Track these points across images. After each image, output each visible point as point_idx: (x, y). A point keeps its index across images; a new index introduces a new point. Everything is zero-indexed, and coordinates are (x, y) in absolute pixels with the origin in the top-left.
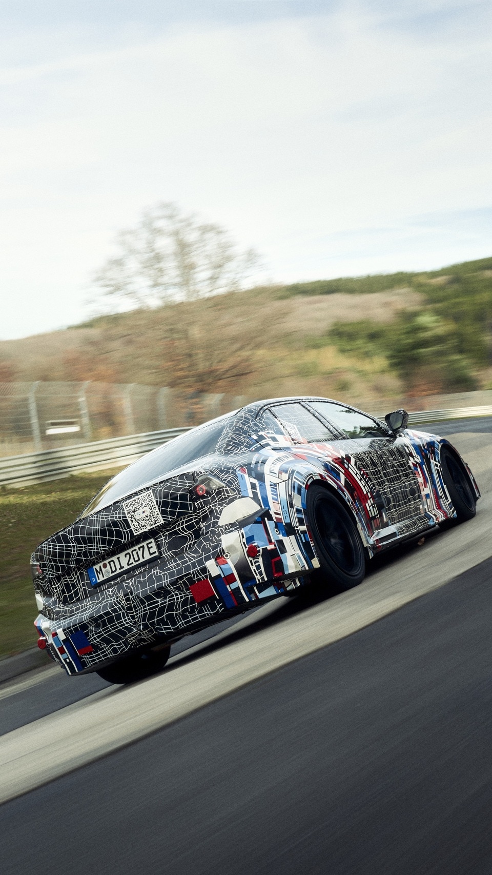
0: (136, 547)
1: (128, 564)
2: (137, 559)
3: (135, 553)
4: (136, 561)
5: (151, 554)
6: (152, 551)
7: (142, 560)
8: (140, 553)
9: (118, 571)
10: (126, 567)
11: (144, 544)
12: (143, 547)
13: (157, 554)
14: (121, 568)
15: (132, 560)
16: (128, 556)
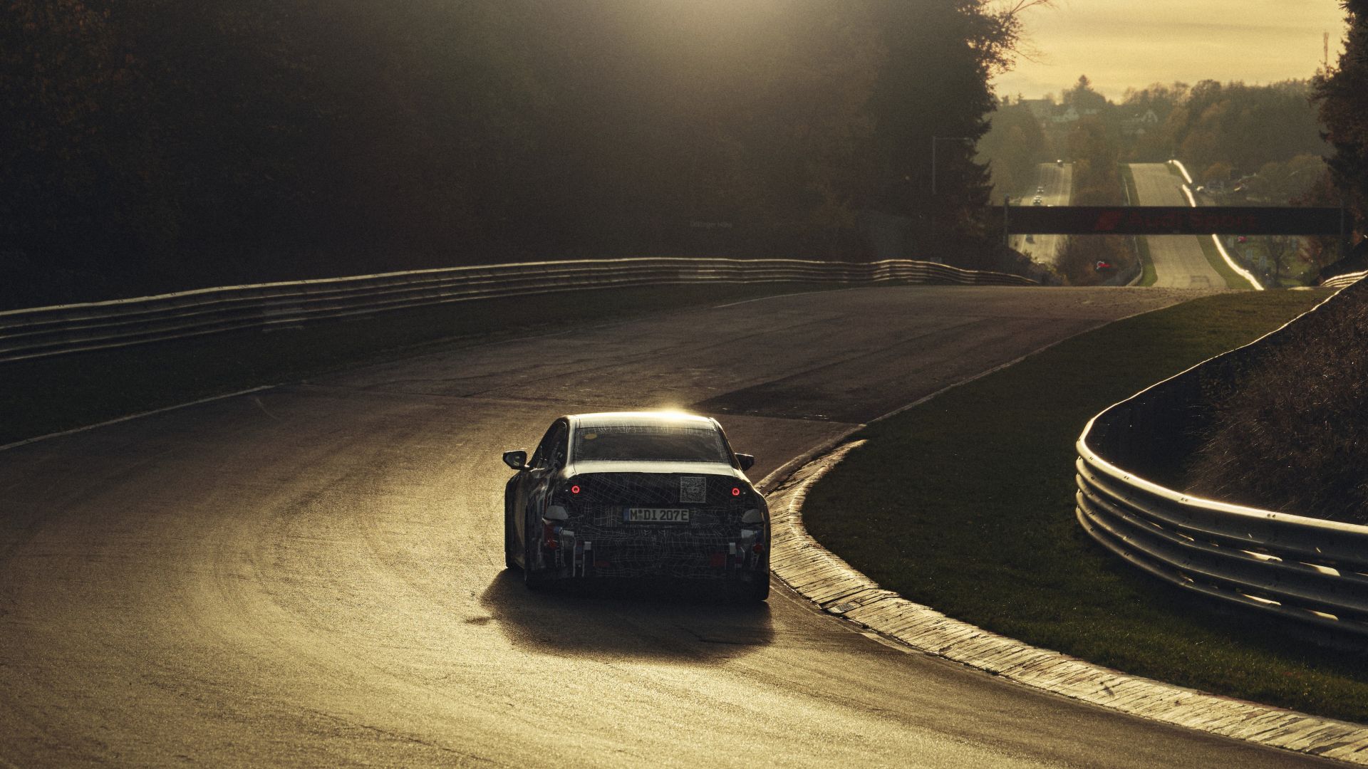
0: (673, 510)
1: (661, 519)
2: (670, 517)
3: (670, 513)
4: (668, 519)
5: (683, 519)
6: (685, 517)
7: (673, 520)
8: (674, 515)
9: (651, 520)
10: (658, 520)
11: (681, 510)
12: (678, 512)
13: (688, 521)
14: (654, 518)
15: (665, 517)
16: (663, 513)
